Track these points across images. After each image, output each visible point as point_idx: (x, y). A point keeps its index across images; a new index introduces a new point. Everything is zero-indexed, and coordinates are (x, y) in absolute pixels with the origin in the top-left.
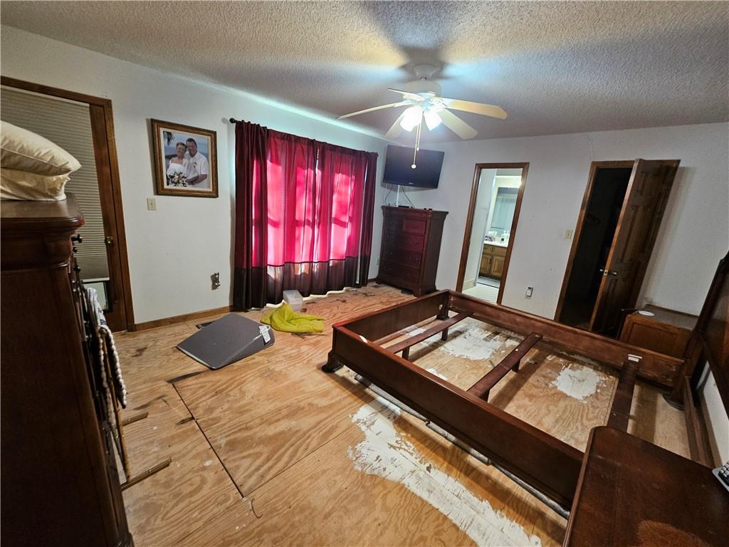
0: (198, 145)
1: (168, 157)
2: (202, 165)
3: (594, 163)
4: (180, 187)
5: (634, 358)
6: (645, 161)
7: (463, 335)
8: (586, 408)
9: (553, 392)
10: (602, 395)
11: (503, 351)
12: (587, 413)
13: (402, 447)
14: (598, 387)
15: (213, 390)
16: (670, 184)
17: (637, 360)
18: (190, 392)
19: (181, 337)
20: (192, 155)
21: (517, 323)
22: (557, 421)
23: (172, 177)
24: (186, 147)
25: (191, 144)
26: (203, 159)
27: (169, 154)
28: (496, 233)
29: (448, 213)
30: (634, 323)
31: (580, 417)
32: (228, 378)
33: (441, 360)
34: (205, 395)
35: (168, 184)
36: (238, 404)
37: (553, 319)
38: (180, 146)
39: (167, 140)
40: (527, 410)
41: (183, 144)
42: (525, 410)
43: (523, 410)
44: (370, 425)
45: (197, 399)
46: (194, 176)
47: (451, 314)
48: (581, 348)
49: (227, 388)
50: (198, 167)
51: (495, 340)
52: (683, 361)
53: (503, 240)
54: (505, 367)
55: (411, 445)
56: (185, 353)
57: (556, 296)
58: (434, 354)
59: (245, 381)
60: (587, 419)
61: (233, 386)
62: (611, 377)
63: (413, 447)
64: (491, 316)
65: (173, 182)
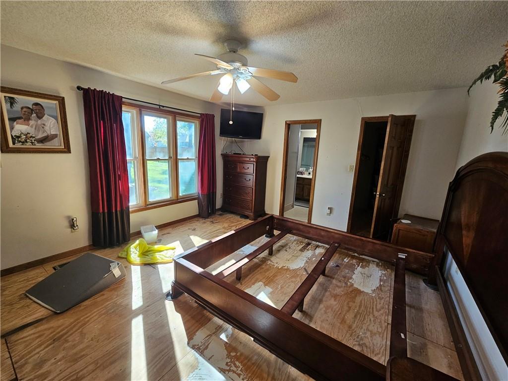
0: (45, 109)
1: (12, 120)
2: (51, 126)
3: (363, 119)
4: (28, 145)
5: (402, 256)
6: (395, 116)
7: (285, 249)
8: (374, 299)
9: (351, 289)
10: (384, 286)
11: (314, 259)
12: (376, 306)
13: (231, 368)
14: (381, 280)
15: (51, 338)
16: (411, 131)
17: (404, 257)
18: (23, 345)
19: (34, 282)
20: (40, 117)
21: (322, 236)
22: (355, 316)
23: (19, 137)
24: (32, 110)
25: (37, 107)
26: (53, 120)
27: (12, 116)
28: (305, 169)
29: (269, 157)
30: (399, 230)
31: (371, 310)
32: (72, 320)
33: (268, 273)
34: (40, 346)
35: (14, 143)
36: (74, 351)
37: (346, 231)
38: (24, 109)
39: (9, 105)
40: (334, 310)
41: (29, 108)
42: (332, 309)
43: (330, 310)
44: (204, 350)
45: (29, 353)
46: (44, 135)
47: (276, 232)
48: (367, 251)
49: (66, 334)
50: (47, 128)
51: (308, 250)
52: (434, 255)
53: (309, 173)
54: (315, 276)
55: (240, 365)
56: (32, 300)
57: (347, 212)
58: (263, 268)
59: (88, 321)
60: (376, 311)
61: (74, 330)
62: (388, 270)
63: (241, 367)
64: (303, 232)
65: (20, 142)
